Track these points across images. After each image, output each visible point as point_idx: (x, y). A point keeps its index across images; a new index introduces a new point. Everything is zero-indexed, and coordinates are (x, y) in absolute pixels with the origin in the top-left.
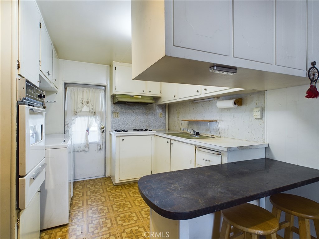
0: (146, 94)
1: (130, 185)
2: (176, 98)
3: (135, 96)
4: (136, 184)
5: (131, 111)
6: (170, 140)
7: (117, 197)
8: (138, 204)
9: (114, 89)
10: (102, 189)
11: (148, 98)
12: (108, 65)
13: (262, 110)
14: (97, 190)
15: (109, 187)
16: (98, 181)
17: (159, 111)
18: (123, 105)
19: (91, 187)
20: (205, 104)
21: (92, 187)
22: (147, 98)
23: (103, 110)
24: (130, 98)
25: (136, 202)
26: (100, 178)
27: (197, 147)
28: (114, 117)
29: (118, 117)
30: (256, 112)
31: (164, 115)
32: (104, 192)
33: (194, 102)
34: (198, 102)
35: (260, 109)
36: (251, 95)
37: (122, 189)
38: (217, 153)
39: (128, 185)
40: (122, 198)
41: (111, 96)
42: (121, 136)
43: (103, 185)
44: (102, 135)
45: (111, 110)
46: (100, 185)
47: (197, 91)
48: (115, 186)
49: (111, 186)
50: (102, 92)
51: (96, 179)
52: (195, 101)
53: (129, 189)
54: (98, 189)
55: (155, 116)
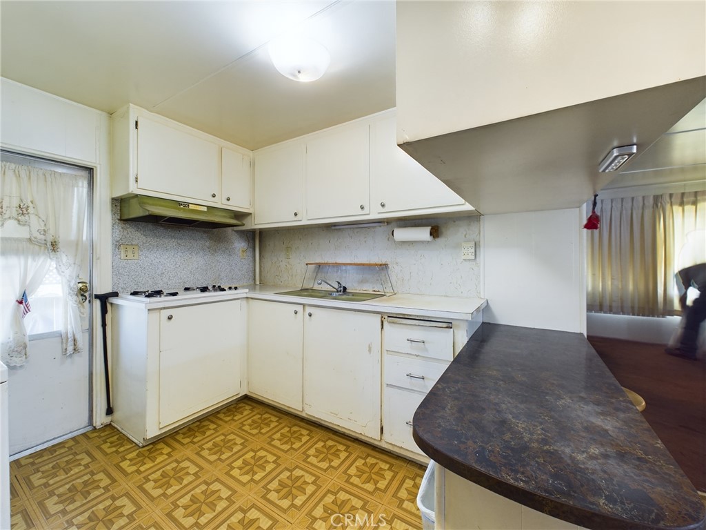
0: (219, 203)
1: (190, 430)
2: (298, 217)
3: (191, 207)
4: (205, 423)
5: (172, 243)
6: (302, 306)
7: (172, 481)
8: (245, 478)
9: (132, 179)
10: (102, 474)
11: (224, 214)
12: (102, 110)
13: (477, 246)
14: (85, 483)
15: (124, 459)
16: (70, 448)
17: (240, 245)
18: (150, 226)
19: (51, 482)
20: (357, 232)
21: (57, 479)
22: (220, 213)
23: (84, 238)
24: (180, 209)
25: (236, 472)
26: (73, 439)
27: (386, 317)
28: (123, 256)
29: (136, 257)
30: (466, 249)
31: (250, 253)
32: (114, 481)
33: (333, 228)
34: (340, 229)
35: (472, 244)
36: (454, 222)
37: (174, 449)
38: (445, 325)
39: (184, 434)
40: (190, 478)
41: (114, 200)
42: (164, 308)
43: (97, 456)
44: (82, 311)
45: (113, 239)
46: (87, 460)
47: (362, 208)
48: (144, 447)
49: (129, 451)
50: (80, 184)
51: (61, 445)
52: (335, 226)
53: (194, 443)
54: (86, 478)
55: (230, 255)
